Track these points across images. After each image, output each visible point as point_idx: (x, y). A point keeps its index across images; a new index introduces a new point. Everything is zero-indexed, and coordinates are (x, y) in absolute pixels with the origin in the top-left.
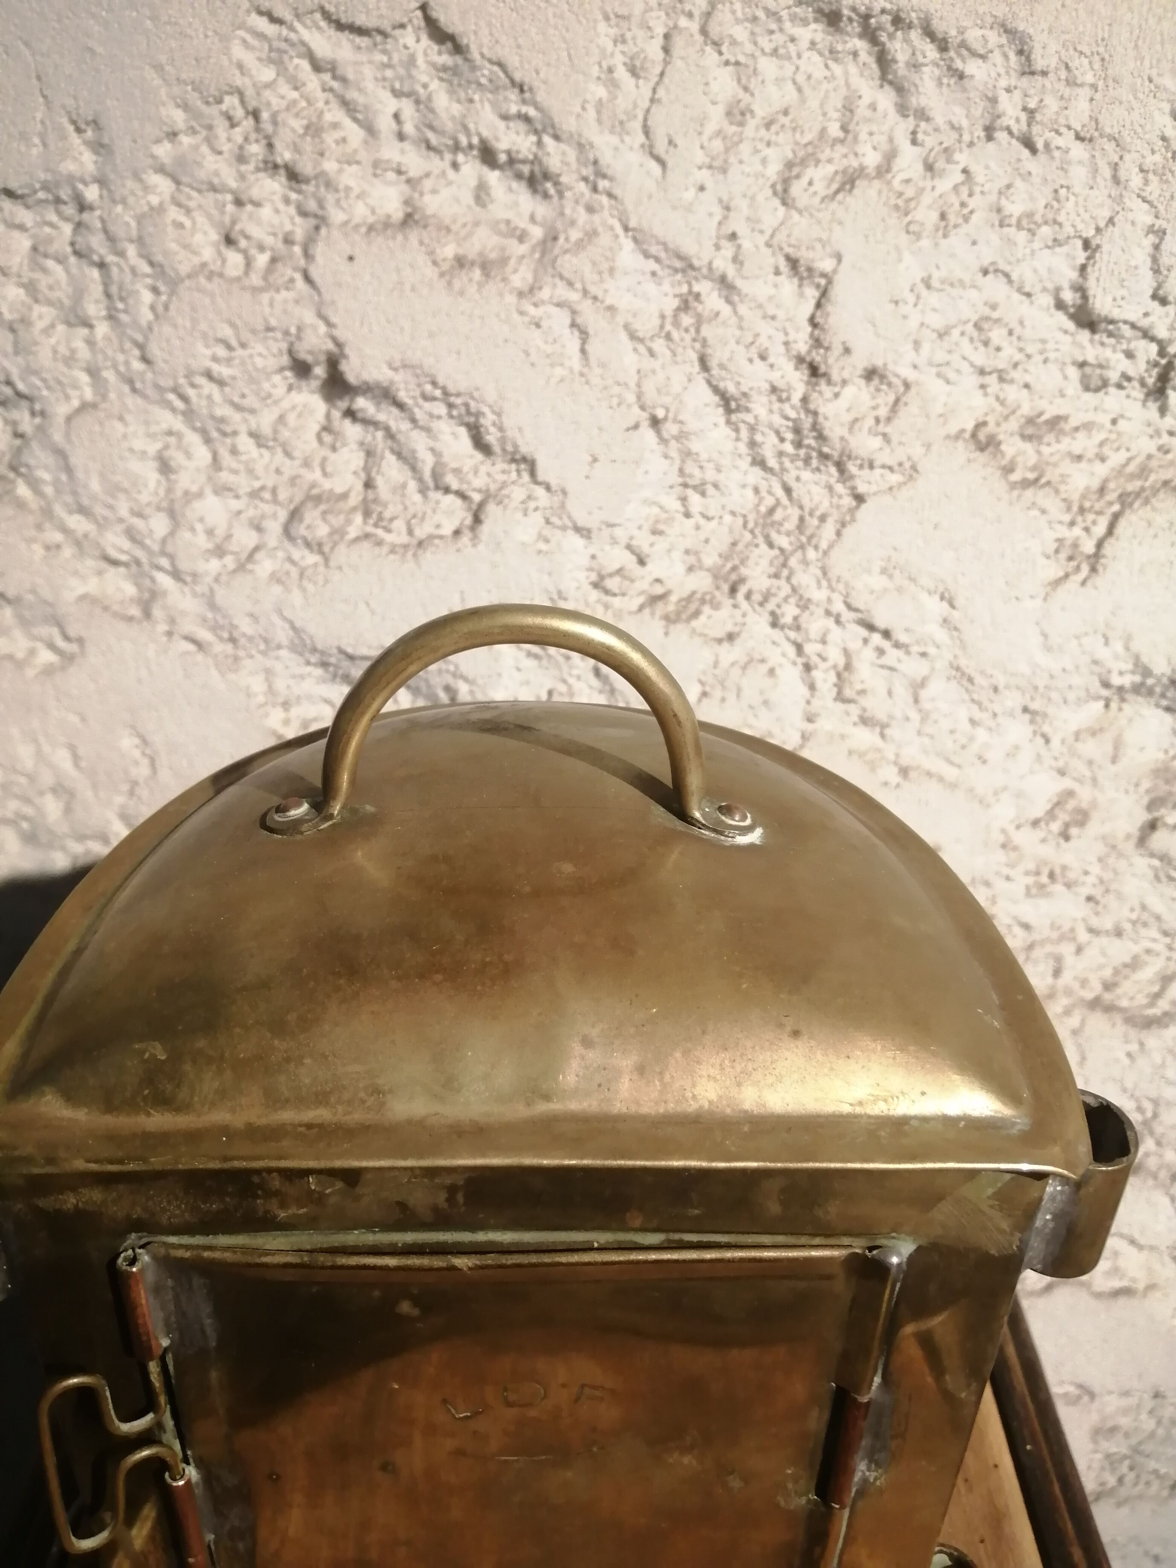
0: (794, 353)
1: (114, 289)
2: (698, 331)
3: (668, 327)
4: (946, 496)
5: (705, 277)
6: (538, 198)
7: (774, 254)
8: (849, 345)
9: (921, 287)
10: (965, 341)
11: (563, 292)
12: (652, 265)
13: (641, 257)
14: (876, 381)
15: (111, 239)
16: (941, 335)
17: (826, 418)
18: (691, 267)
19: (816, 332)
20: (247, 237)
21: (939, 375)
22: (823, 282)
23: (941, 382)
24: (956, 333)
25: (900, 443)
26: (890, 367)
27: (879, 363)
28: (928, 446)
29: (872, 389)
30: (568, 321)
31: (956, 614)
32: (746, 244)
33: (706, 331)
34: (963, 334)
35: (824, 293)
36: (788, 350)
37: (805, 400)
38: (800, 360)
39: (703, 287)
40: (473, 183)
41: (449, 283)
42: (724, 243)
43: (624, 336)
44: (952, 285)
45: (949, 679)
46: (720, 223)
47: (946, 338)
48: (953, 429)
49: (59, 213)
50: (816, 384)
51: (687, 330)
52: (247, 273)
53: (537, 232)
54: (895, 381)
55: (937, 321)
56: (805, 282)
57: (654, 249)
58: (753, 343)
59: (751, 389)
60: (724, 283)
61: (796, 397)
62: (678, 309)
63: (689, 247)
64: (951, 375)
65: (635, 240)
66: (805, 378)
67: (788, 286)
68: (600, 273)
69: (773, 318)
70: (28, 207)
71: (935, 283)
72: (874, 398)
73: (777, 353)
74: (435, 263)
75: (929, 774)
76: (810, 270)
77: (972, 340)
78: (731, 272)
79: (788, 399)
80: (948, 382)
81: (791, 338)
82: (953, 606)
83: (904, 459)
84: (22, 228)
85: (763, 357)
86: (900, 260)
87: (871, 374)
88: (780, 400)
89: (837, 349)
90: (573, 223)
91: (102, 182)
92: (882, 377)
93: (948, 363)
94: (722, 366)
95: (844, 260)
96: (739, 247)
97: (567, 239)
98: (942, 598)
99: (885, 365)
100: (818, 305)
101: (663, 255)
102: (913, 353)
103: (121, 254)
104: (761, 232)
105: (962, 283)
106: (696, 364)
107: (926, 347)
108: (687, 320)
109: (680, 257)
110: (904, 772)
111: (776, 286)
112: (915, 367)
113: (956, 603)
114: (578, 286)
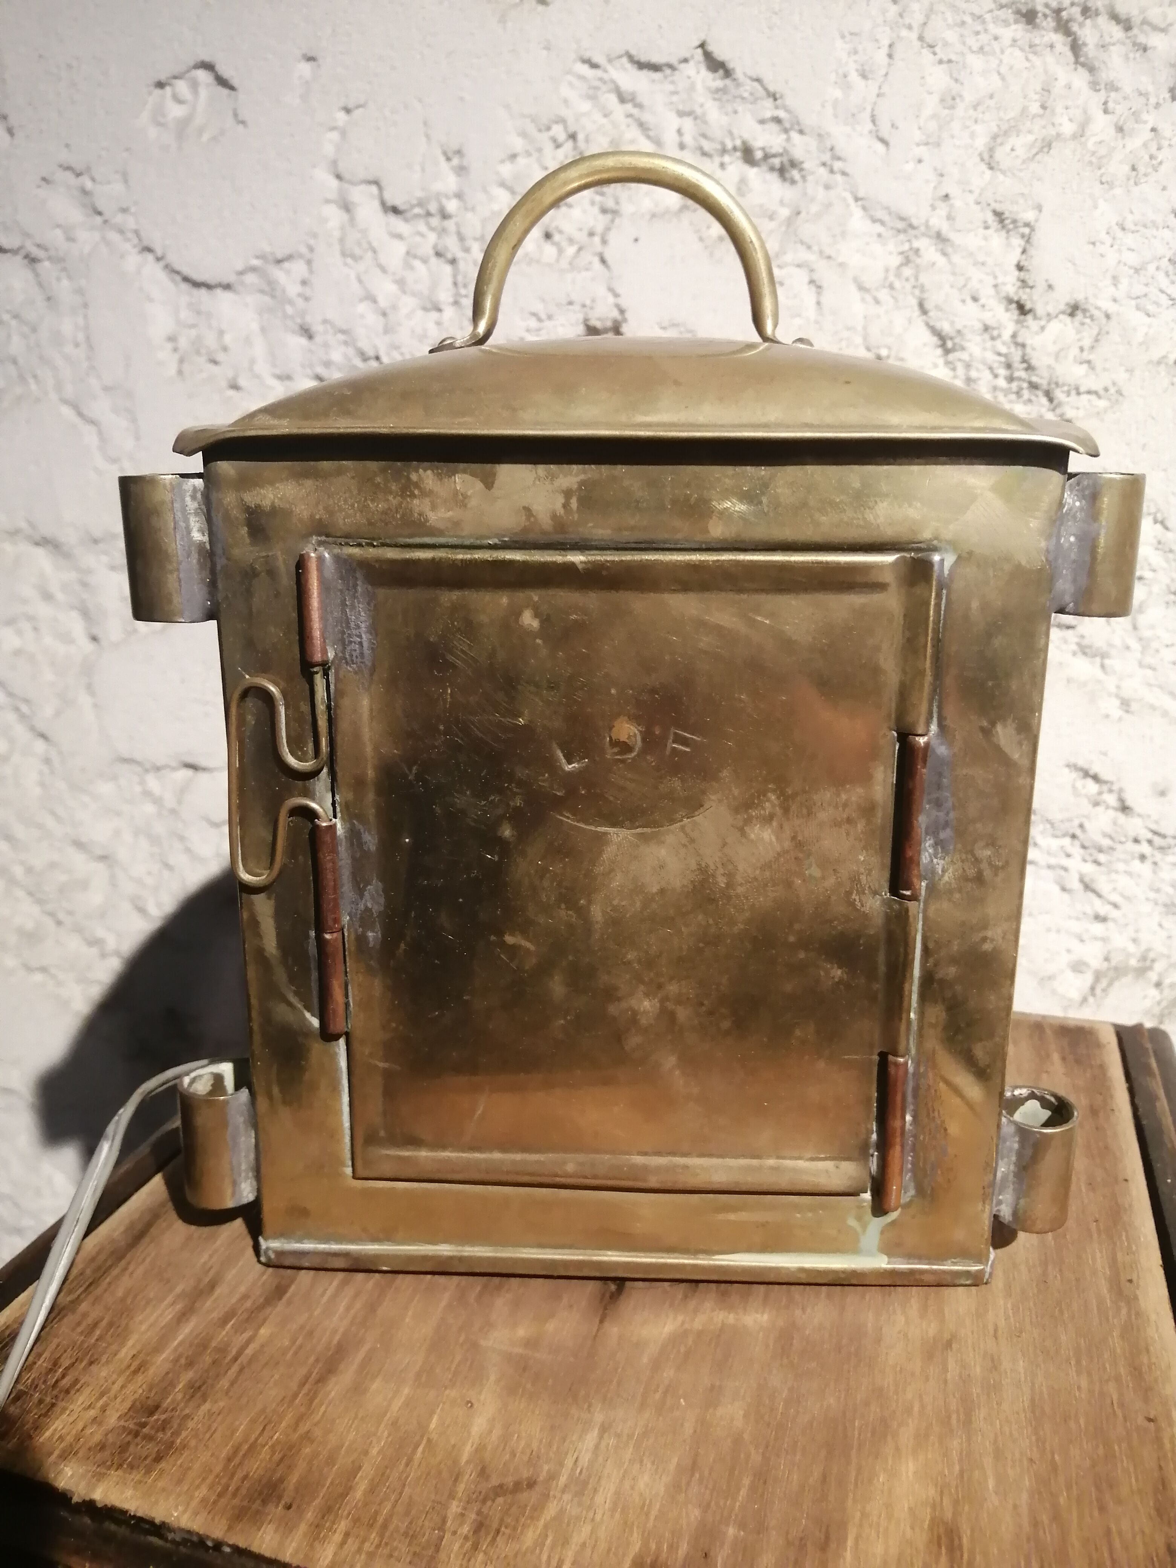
0: (1003, 294)
1: (460, 279)
2: (917, 279)
3: (892, 278)
4: (1153, 418)
5: (924, 235)
6: (787, 185)
7: (982, 210)
8: (1051, 282)
9: (1116, 228)
10: (1161, 276)
11: (803, 255)
12: (878, 228)
13: (869, 222)
14: (1079, 316)
15: (461, 238)
16: (1137, 271)
17: (1034, 349)
18: (912, 226)
19: (1022, 274)
20: (561, 232)
21: (1138, 308)
22: (1026, 231)
23: (1140, 315)
24: (1151, 268)
25: (1105, 370)
26: (1092, 300)
27: (1080, 297)
28: (1130, 371)
29: (1077, 324)
30: (806, 279)
31: (1169, 535)
32: (958, 203)
33: (924, 278)
34: (1158, 269)
35: (1028, 240)
36: (998, 293)
37: (1014, 336)
38: (1010, 301)
39: (923, 244)
40: (736, 179)
41: (711, 255)
42: (939, 204)
43: (853, 288)
44: (1145, 226)
45: (1167, 603)
46: (935, 188)
47: (1142, 272)
48: (1156, 355)
49: (428, 224)
50: (1025, 321)
51: (907, 280)
52: (558, 261)
53: (785, 212)
54: (1096, 313)
55: (1132, 259)
56: (1011, 233)
57: (880, 214)
58: (965, 286)
59: (965, 327)
60: (940, 237)
61: (1007, 335)
62: (902, 265)
63: (908, 209)
64: (1151, 308)
65: (864, 208)
66: (1015, 317)
67: (996, 239)
68: (834, 236)
69: (983, 264)
70: (406, 220)
71: (1129, 225)
72: (1078, 332)
73: (987, 294)
74: (701, 239)
75: (1153, 708)
76: (1014, 222)
77: (1167, 274)
78: (945, 228)
79: (999, 336)
80: (1148, 315)
81: (1000, 280)
82: (1167, 528)
83: (1109, 384)
84: (399, 237)
85: (975, 299)
86: (1096, 207)
87: (1074, 310)
88: (993, 338)
89: (1041, 286)
90: (813, 200)
91: (459, 196)
92: (1085, 311)
93: (1145, 295)
94: (938, 308)
95: (1044, 209)
96: (952, 206)
97: (808, 213)
98: (1156, 521)
99: (1086, 299)
100: (1024, 252)
101: (886, 218)
102: (1113, 289)
103: (467, 250)
104: (970, 191)
105: (1154, 224)
106: (916, 308)
107: (1124, 283)
108: (907, 272)
109: (902, 219)
110: (1125, 704)
111: (986, 238)
112: (1115, 300)
113: (1169, 524)
114: (815, 248)
